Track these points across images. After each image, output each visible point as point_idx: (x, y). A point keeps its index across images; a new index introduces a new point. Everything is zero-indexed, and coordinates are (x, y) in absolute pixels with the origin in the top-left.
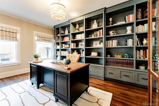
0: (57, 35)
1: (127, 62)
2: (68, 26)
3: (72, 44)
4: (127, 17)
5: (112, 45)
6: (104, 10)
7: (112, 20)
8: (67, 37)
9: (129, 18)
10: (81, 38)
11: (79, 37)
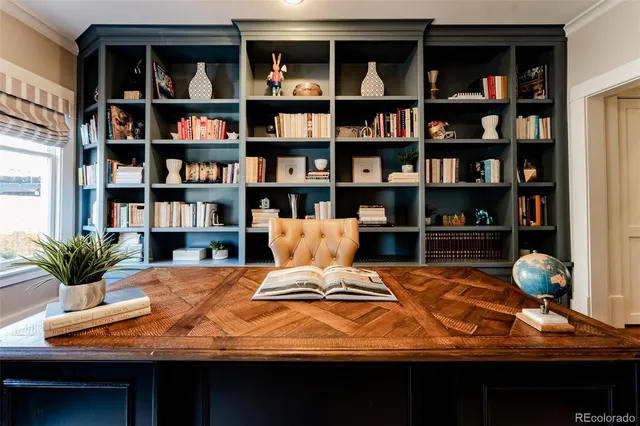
0: (122, 97)
1: (485, 240)
2: (226, 57)
3: (253, 162)
4: (485, 80)
5: (442, 178)
6: (423, 28)
7: (439, 78)
8: (204, 119)
9: (492, 86)
10: (306, 135)
11: (293, 127)
